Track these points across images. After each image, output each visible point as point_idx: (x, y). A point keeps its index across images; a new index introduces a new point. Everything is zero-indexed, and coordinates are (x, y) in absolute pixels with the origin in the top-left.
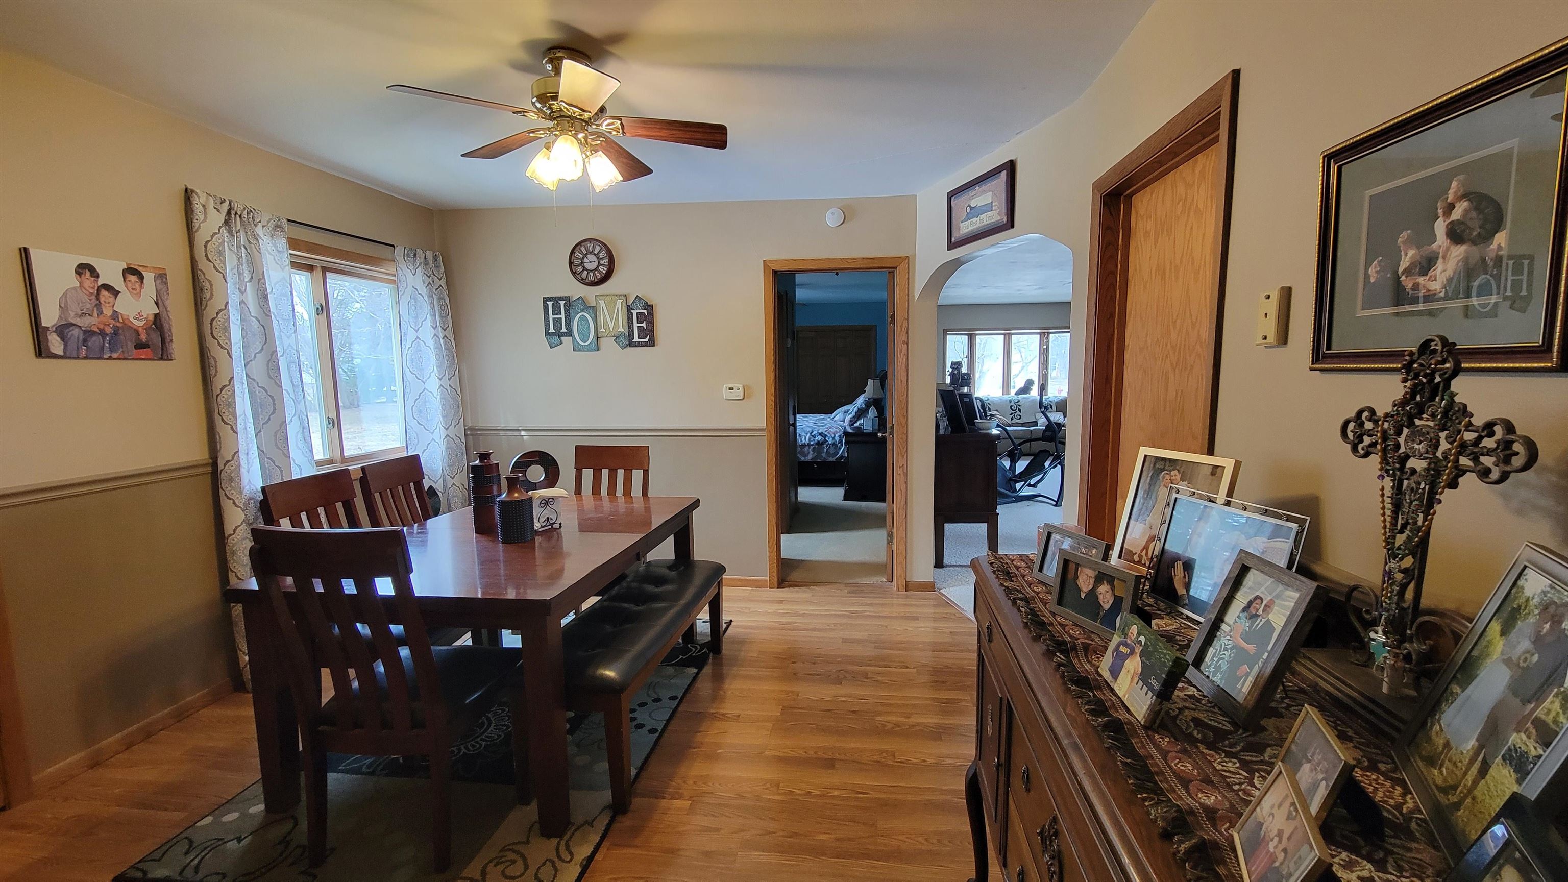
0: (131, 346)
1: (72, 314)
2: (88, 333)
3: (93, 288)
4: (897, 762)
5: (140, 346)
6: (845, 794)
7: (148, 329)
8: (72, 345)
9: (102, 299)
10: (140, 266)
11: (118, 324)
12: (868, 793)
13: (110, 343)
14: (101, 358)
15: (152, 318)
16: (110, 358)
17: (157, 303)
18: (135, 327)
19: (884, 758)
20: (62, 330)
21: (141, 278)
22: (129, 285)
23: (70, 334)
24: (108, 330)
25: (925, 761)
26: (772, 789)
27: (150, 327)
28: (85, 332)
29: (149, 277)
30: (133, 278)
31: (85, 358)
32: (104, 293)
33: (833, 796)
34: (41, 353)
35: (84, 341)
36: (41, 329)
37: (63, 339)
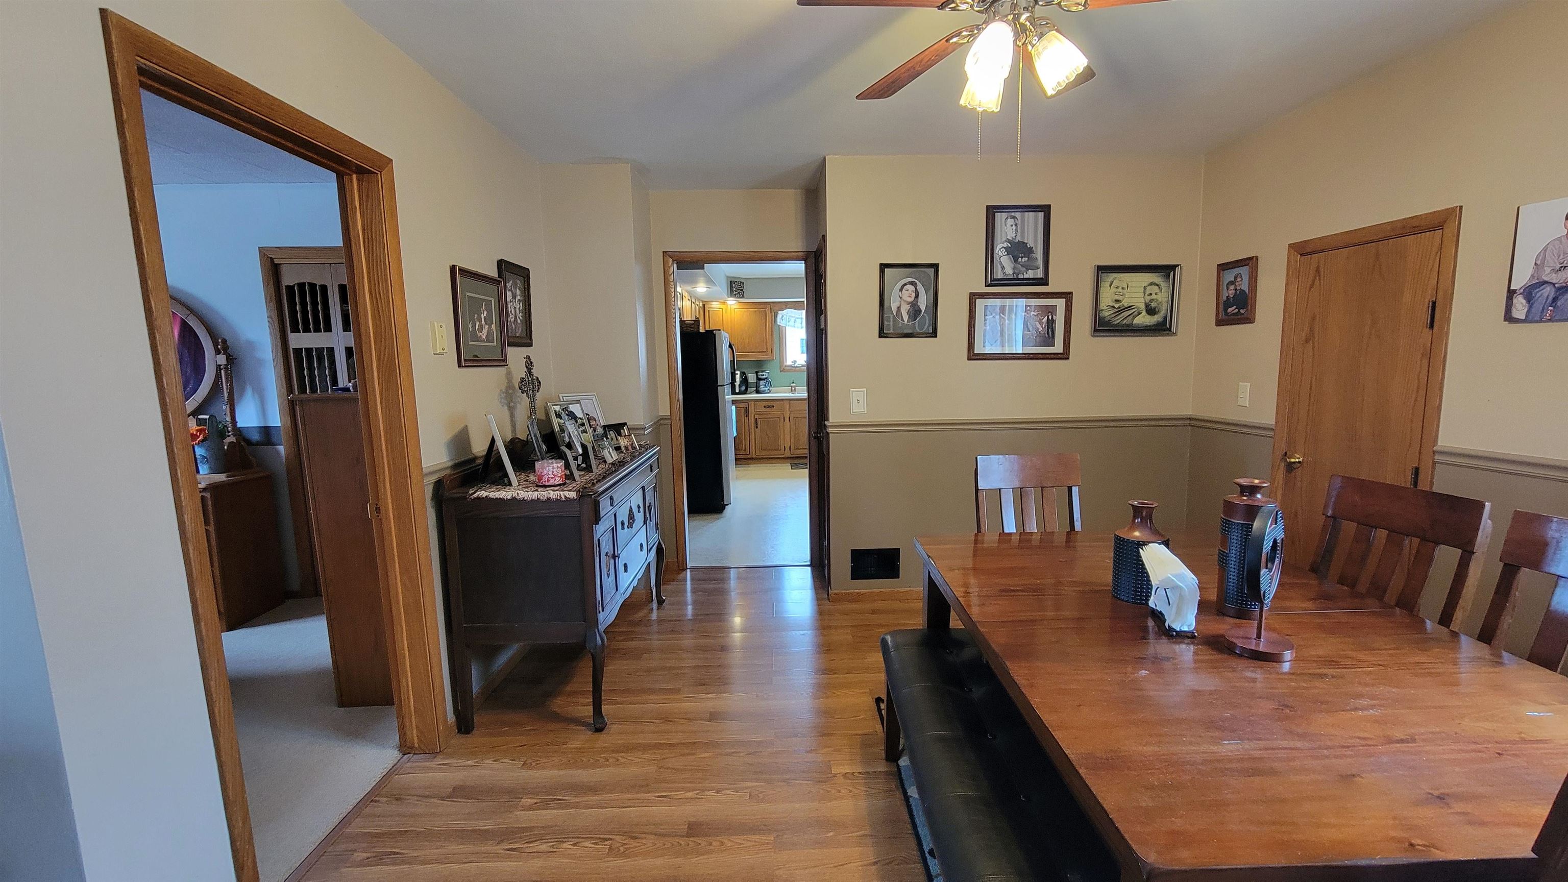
1: (1548, 270)
6: (681, 794)
8: (1538, 306)
12: (658, 797)
20: (1529, 293)
23: (1538, 295)
25: (574, 845)
26: (757, 793)
28: (1559, 289)
31: (1550, 320)
33: (693, 791)
34: (1509, 317)
35: (1555, 299)
36: (1511, 293)
37: (1528, 301)
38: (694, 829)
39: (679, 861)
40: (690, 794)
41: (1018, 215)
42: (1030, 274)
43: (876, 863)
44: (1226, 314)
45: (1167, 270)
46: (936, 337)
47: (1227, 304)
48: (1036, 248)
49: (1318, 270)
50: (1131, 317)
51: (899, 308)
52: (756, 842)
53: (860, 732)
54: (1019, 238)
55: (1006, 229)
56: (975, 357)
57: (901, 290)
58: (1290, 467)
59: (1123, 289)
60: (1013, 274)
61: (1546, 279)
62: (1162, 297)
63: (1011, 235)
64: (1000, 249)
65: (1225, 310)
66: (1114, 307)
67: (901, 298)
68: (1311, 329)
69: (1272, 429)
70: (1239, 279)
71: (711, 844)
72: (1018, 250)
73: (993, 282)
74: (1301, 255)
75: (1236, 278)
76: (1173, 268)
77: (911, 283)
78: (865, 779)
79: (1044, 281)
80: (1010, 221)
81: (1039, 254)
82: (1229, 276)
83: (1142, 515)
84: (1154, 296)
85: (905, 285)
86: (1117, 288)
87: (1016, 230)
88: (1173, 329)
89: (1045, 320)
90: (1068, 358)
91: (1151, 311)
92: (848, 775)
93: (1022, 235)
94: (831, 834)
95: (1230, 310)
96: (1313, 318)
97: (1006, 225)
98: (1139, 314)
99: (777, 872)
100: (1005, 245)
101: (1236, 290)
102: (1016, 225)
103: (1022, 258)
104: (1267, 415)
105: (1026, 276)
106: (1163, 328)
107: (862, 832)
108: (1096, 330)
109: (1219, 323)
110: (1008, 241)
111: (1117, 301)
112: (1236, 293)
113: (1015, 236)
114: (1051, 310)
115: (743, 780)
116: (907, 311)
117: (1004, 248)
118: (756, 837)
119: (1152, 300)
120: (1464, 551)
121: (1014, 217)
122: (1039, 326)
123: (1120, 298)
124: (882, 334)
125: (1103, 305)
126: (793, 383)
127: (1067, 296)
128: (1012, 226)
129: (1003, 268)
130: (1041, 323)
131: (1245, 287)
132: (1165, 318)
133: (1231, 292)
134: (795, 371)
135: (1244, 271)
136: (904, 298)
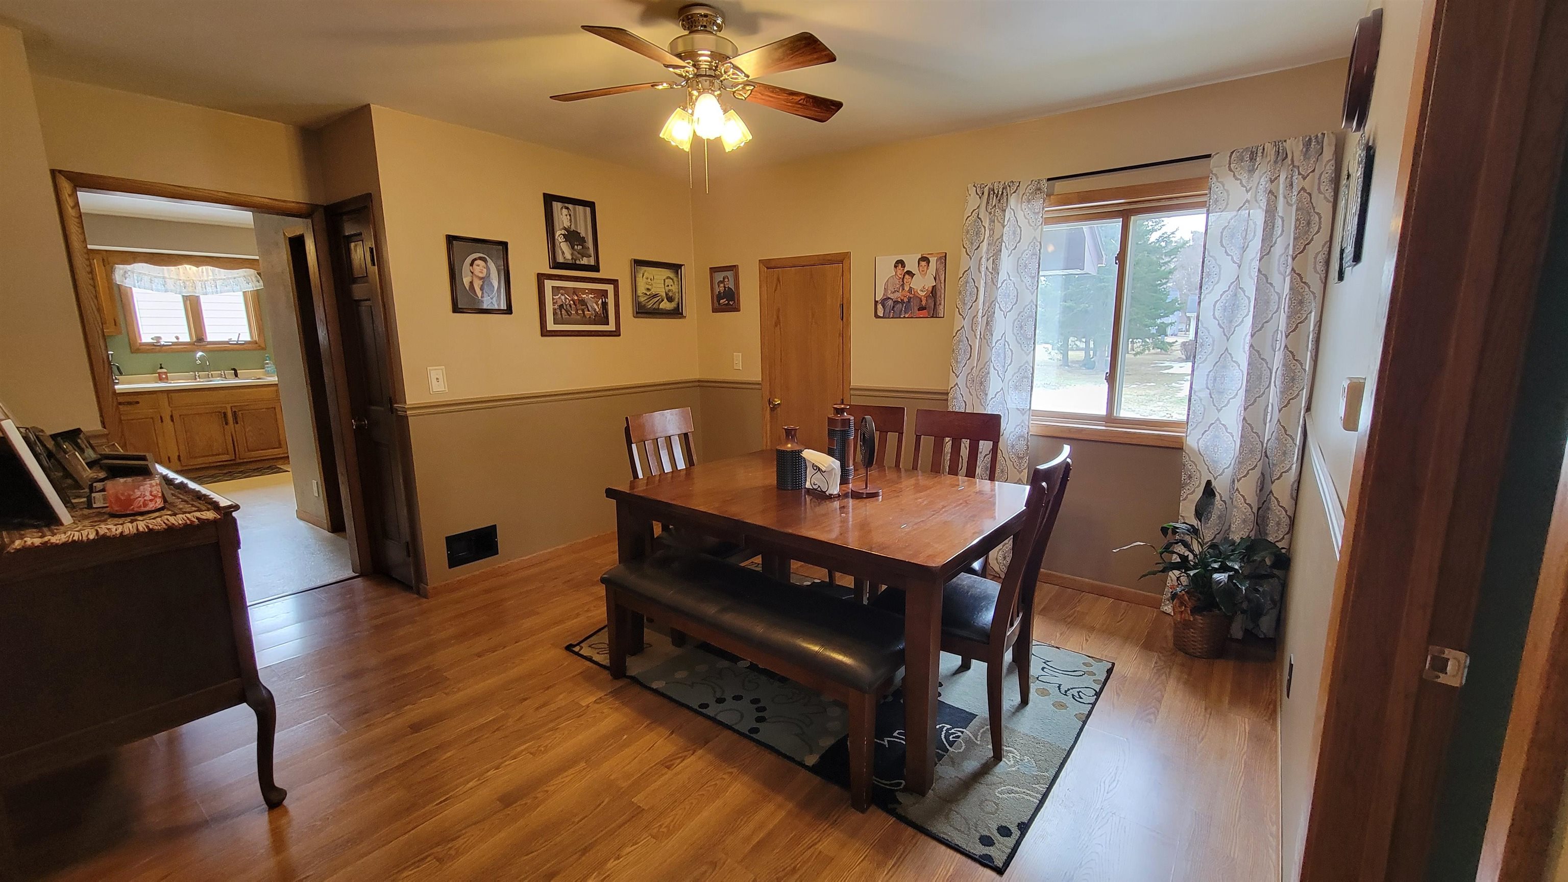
0: (916, 308)
1: (889, 291)
2: (896, 302)
3: (901, 274)
4: (429, 856)
5: (921, 308)
7: (927, 297)
8: (887, 311)
9: (905, 280)
10: (929, 254)
11: (911, 296)
13: (905, 309)
14: (900, 318)
15: (930, 289)
16: (904, 317)
17: (935, 279)
18: (920, 296)
19: (450, 848)
20: (883, 303)
21: (928, 262)
22: (921, 268)
23: (887, 304)
24: (906, 300)
26: (535, 749)
27: (929, 296)
28: (894, 302)
29: (933, 260)
30: (923, 263)
31: (892, 318)
32: (907, 276)
33: (473, 779)
34: (877, 316)
35: (894, 307)
36: (876, 302)
37: (883, 307)
38: (507, 800)
39: (521, 823)
40: (471, 784)
41: (570, 206)
42: (585, 261)
43: (672, 733)
44: (719, 304)
45: (676, 268)
46: (511, 313)
47: (719, 297)
48: (588, 239)
49: (778, 280)
50: (658, 303)
51: (471, 283)
52: (573, 774)
53: (576, 673)
54: (573, 228)
55: (562, 218)
56: (548, 334)
57: (472, 264)
58: (774, 408)
59: (651, 280)
60: (572, 259)
61: (889, 296)
62: (675, 288)
63: (567, 224)
64: (559, 235)
65: (719, 301)
66: (646, 294)
67: (472, 273)
68: (778, 317)
69: (760, 384)
70: (726, 280)
71: (536, 798)
72: (572, 237)
73: (556, 265)
74: (768, 268)
75: (724, 278)
76: (680, 266)
77: (480, 258)
78: (613, 696)
79: (596, 268)
80: (565, 211)
81: (590, 244)
82: (719, 276)
83: (790, 434)
84: (670, 287)
85: (475, 259)
86: (647, 279)
87: (571, 220)
88: (684, 314)
89: (600, 302)
90: (620, 335)
91: (670, 299)
92: (597, 701)
93: (576, 226)
94: (625, 737)
95: (721, 301)
96: (779, 310)
97: (562, 214)
98: (663, 300)
99: (612, 777)
100: (563, 232)
101: (725, 287)
102: (570, 215)
103: (577, 246)
104: (755, 375)
105: (582, 262)
106: (677, 313)
107: (646, 724)
108: (637, 313)
109: (715, 310)
110: (565, 229)
111: (648, 289)
112: (725, 289)
113: (571, 225)
114: (604, 293)
115: (513, 749)
116: (480, 286)
117: (563, 235)
118: (571, 771)
119: (669, 291)
120: (899, 433)
121: (567, 208)
122: (596, 307)
123: (650, 287)
124: (456, 309)
125: (639, 293)
126: (161, 368)
127: (614, 282)
128: (566, 215)
129: (563, 253)
130: (597, 305)
131: (732, 286)
132: (678, 304)
133: (722, 289)
134: (160, 352)
135: (729, 274)
136: (477, 272)
